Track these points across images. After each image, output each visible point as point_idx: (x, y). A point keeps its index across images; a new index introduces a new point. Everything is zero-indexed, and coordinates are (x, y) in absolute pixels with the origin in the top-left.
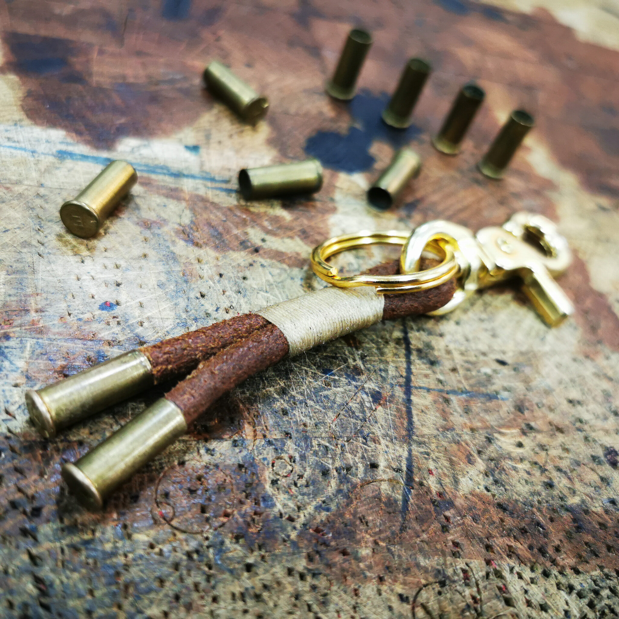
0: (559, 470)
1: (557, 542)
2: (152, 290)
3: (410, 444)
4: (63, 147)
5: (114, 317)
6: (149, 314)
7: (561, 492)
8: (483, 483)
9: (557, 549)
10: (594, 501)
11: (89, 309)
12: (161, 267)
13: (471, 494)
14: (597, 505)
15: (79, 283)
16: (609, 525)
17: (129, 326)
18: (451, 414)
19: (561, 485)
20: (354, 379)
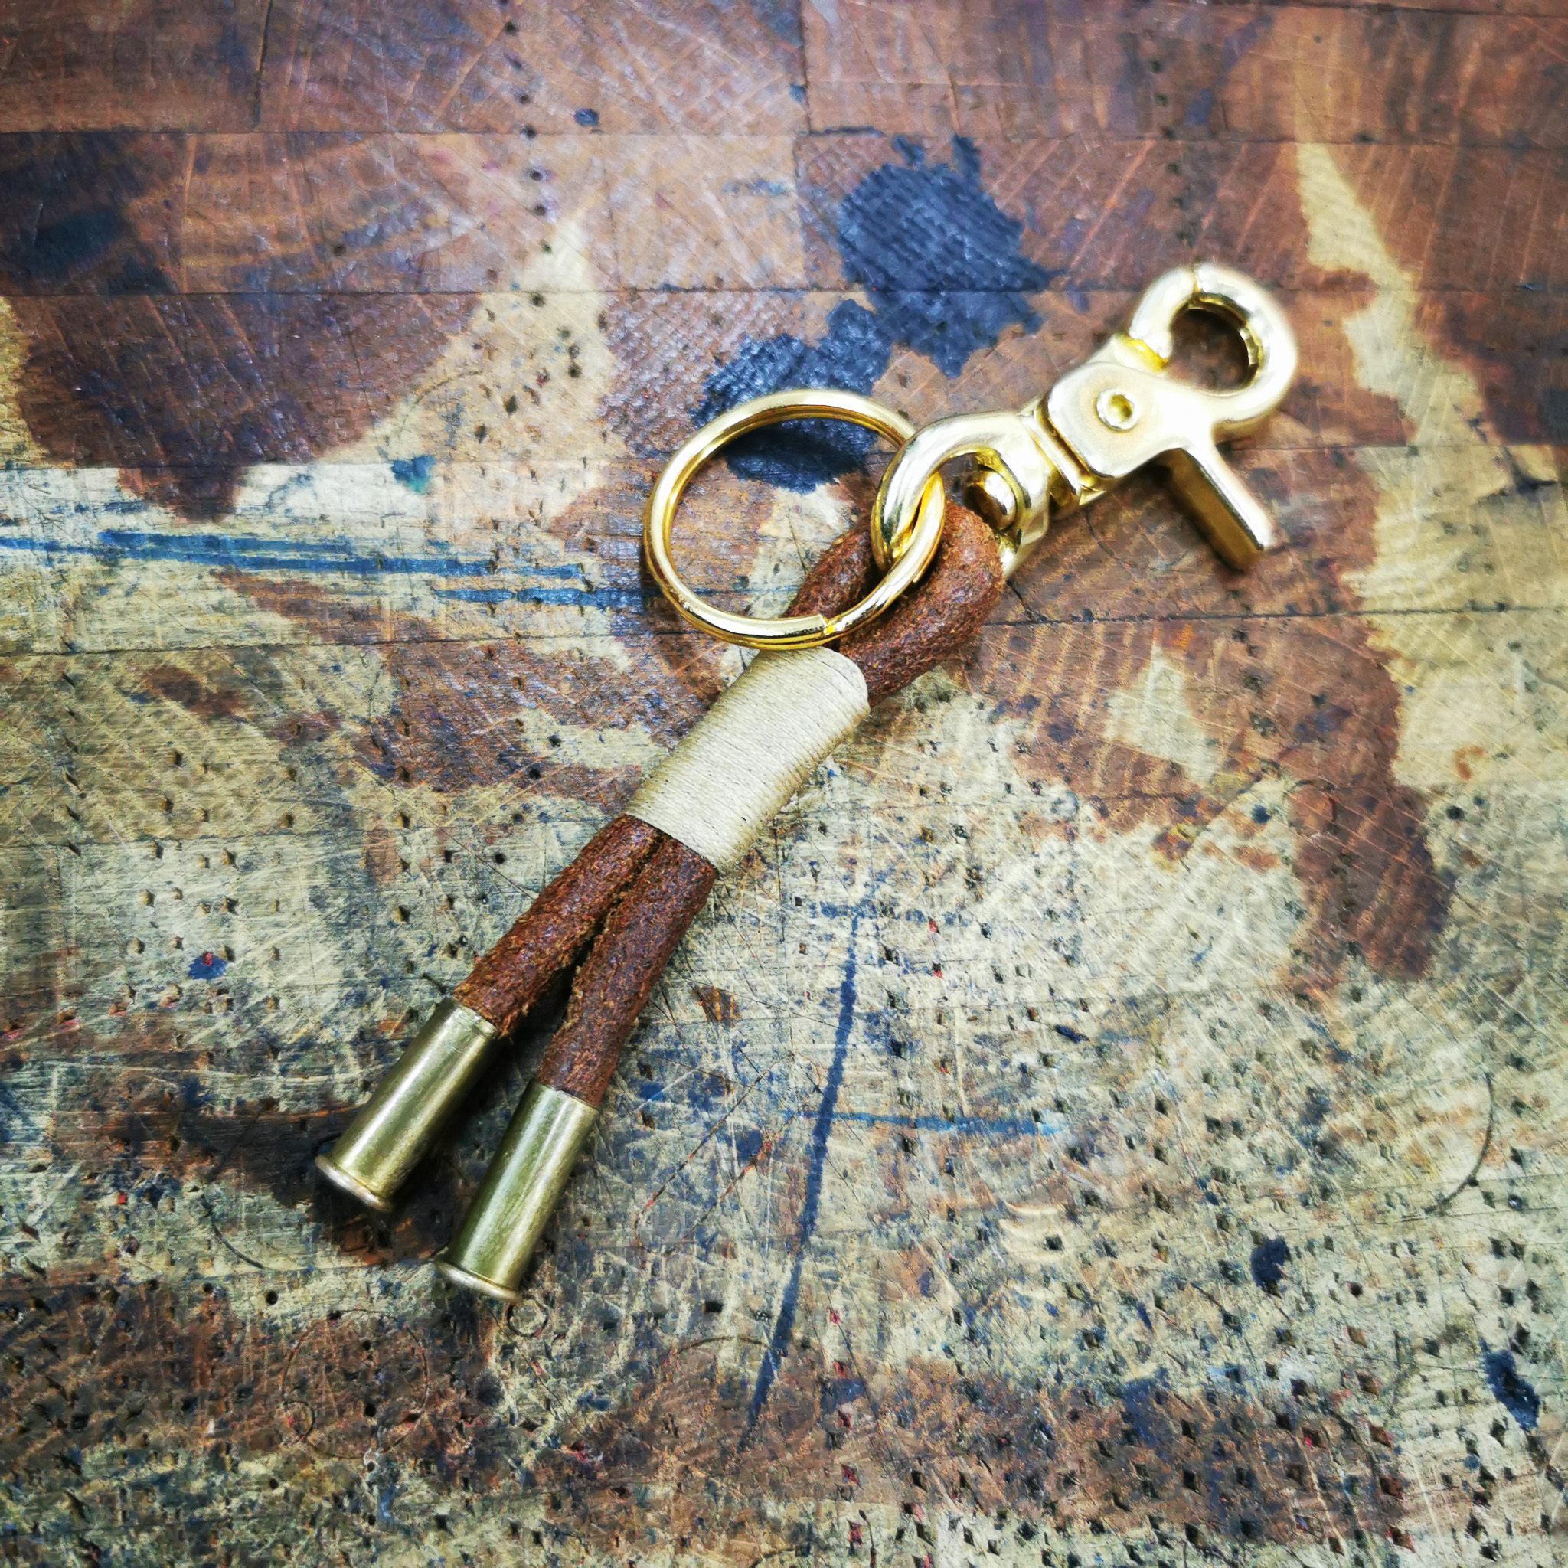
0: (1128, 1300)
1: (1072, 1466)
2: (299, 915)
3: (799, 1255)
4: (114, 521)
5: (220, 992)
6: (290, 978)
7: (1115, 1353)
8: (941, 1339)
9: (1068, 1481)
10: (1190, 1371)
11: (169, 977)
12: (319, 850)
13: (911, 1364)
14: (1193, 1380)
15: (150, 910)
16: (1205, 1426)
17: (248, 1011)
18: (912, 1177)
19: (1122, 1336)
20: (707, 1106)
